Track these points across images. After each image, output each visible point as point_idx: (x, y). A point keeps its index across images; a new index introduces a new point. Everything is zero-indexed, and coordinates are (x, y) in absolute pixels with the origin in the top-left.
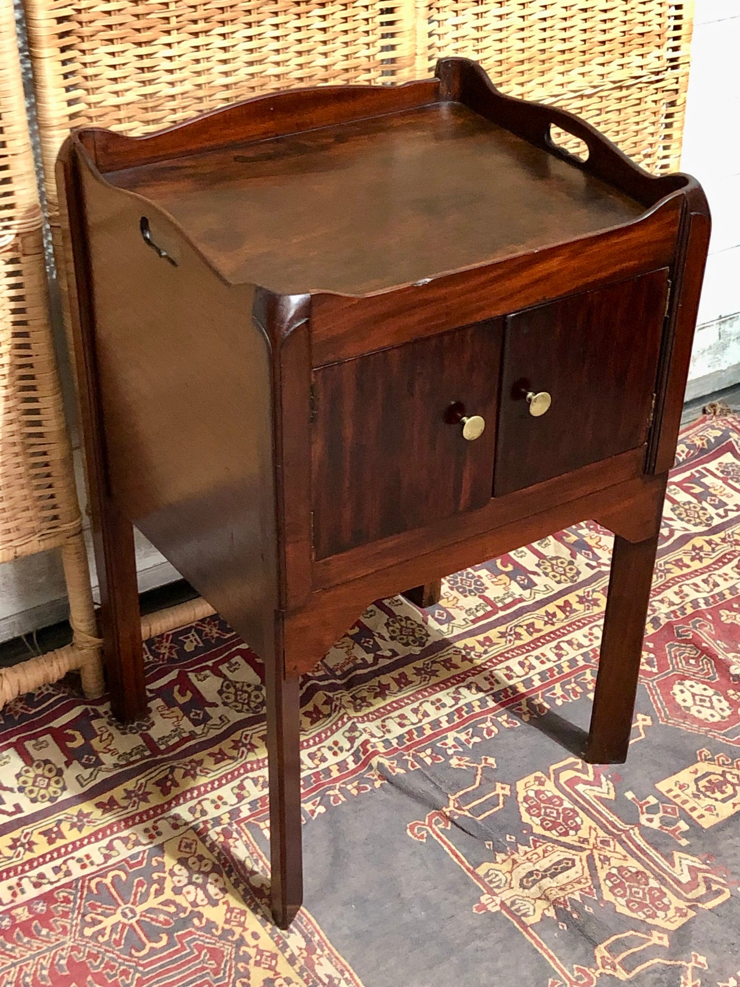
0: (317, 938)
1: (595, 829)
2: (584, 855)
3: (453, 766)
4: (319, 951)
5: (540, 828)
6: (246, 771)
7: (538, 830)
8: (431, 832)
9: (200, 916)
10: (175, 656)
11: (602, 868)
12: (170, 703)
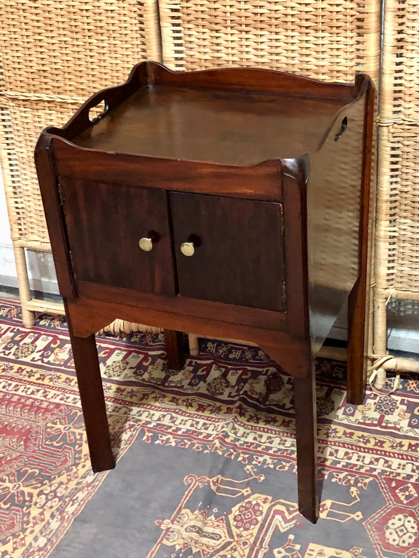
0: (97, 483)
1: (252, 536)
2: (229, 539)
3: (245, 469)
4: (90, 488)
5: (233, 517)
6: (174, 412)
7: (231, 517)
8: (193, 483)
9: (81, 445)
10: (222, 356)
11: (227, 551)
12: (195, 371)
